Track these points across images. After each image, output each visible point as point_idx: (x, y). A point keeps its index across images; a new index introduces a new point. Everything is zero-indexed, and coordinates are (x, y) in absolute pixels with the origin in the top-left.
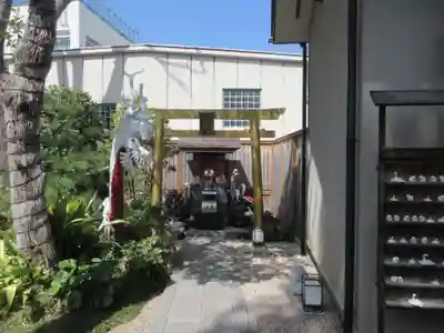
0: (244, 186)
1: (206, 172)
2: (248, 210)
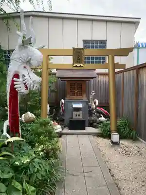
0: (97, 101)
2: (101, 117)
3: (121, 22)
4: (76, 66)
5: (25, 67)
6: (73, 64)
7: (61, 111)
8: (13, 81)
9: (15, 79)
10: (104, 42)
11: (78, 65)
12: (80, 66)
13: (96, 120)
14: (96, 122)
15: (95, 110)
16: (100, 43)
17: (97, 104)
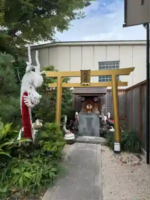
0: (109, 114)
1: (88, 106)
2: (111, 128)
3: (133, 45)
5: (31, 87)
6: (81, 83)
8: (23, 98)
9: (24, 96)
10: (118, 62)
12: (87, 85)
14: (106, 133)
15: (106, 122)
16: (114, 64)
17: (109, 117)
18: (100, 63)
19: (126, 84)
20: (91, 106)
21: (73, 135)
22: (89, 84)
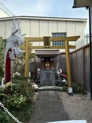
2: (63, 80)
3: (75, 22)
4: (46, 47)
5: (15, 46)
6: (44, 46)
7: (38, 76)
8: (8, 53)
9: (9, 52)
10: (65, 34)
11: (47, 47)
12: (48, 47)
13: (60, 82)
14: (60, 83)
15: (59, 76)
16: (62, 35)
17: (61, 72)
18: (53, 34)
19: (74, 47)
20: (48, 64)
21: (37, 85)
22: (49, 47)
